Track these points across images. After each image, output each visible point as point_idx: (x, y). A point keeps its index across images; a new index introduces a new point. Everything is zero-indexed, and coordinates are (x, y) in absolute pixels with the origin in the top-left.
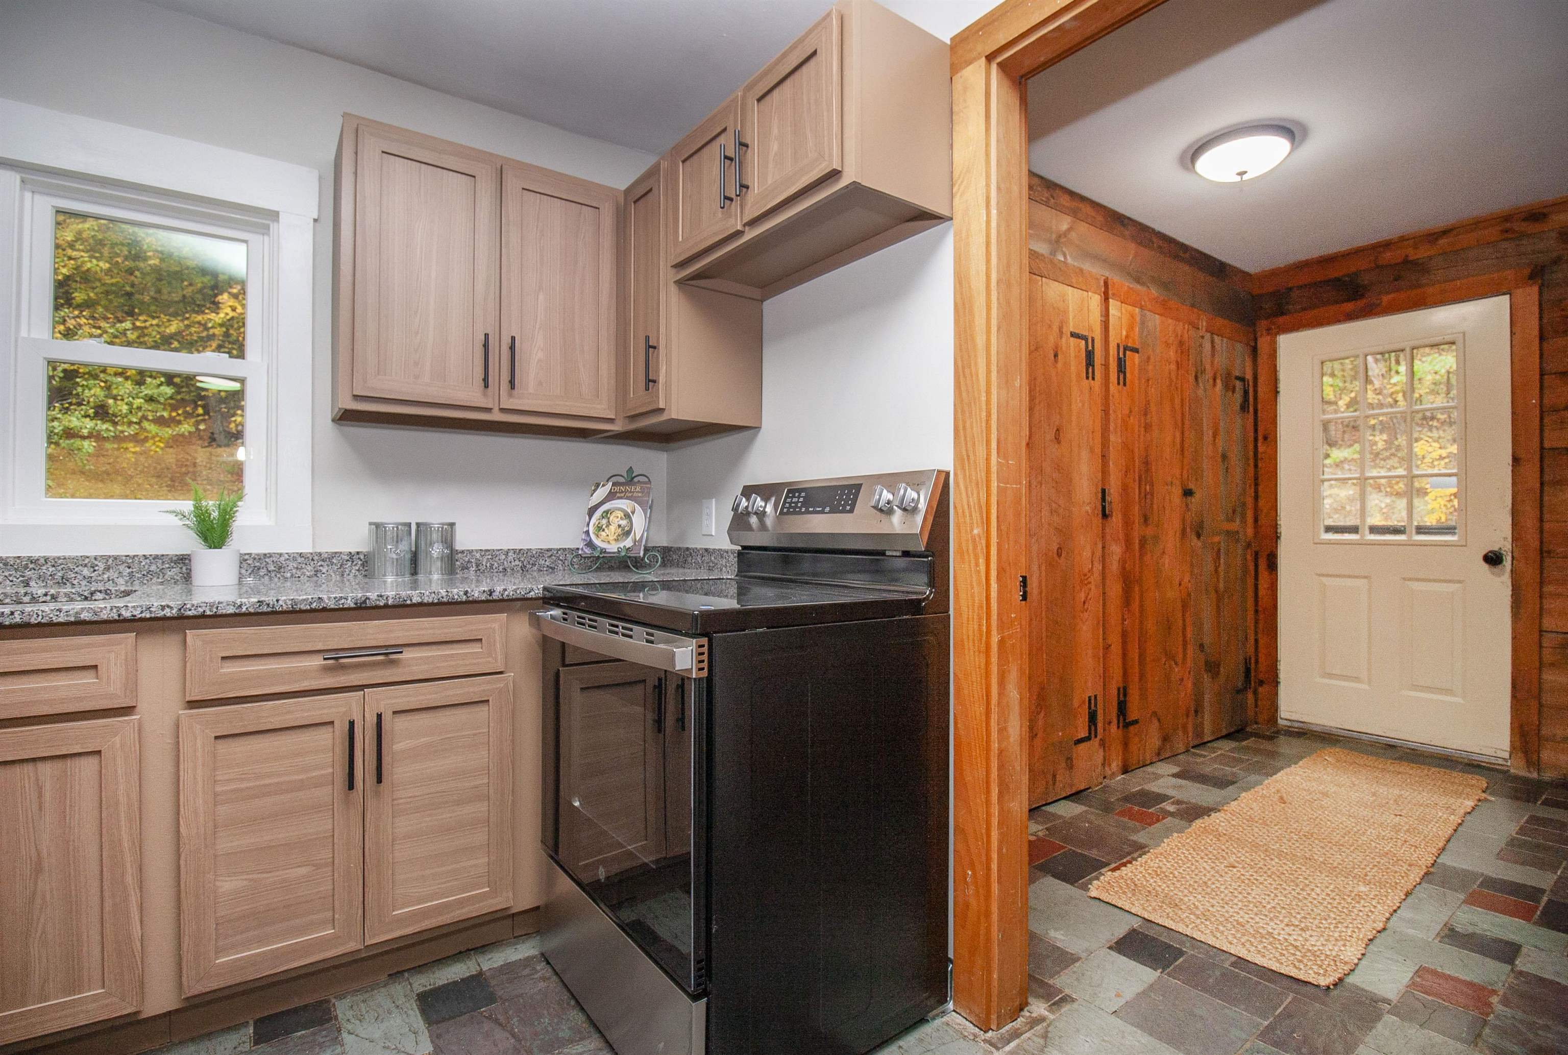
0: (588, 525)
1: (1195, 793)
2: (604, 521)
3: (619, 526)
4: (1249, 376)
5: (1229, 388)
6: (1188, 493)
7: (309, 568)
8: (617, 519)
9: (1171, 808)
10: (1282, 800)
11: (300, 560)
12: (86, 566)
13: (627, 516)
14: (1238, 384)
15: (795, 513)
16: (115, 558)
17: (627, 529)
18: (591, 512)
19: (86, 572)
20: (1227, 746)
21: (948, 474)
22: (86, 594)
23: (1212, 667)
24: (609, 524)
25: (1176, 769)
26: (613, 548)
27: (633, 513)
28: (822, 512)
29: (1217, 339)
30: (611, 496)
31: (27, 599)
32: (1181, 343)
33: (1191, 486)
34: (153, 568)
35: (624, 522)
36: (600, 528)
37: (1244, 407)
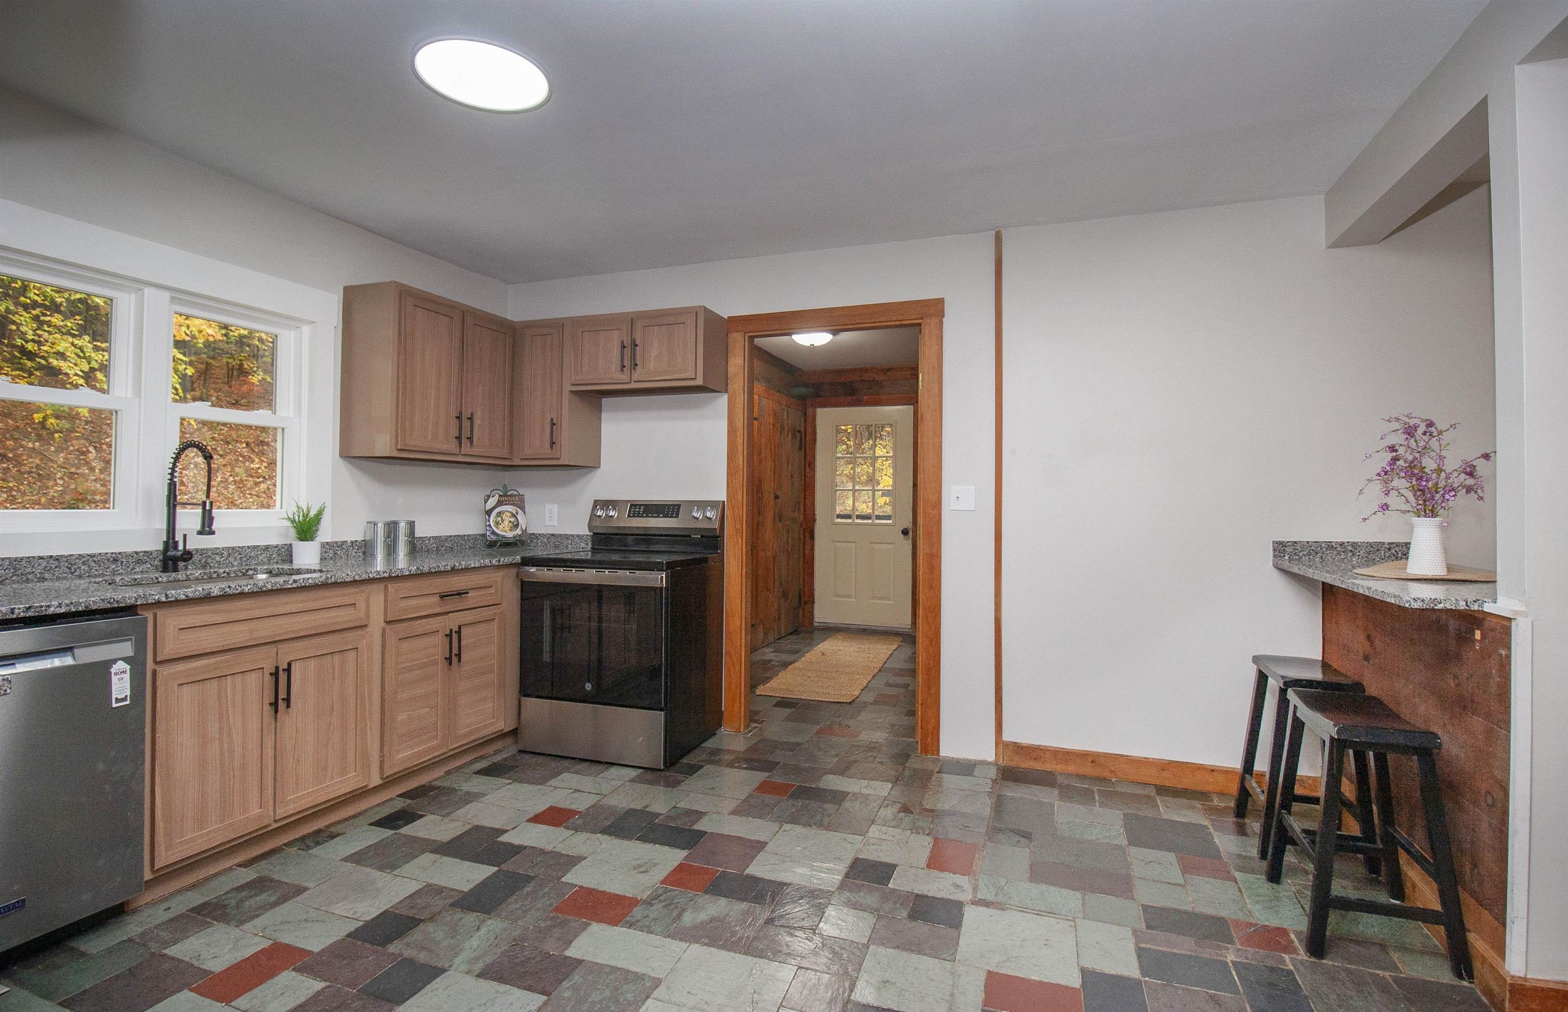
0: (489, 521)
1: (784, 657)
2: (499, 519)
3: (510, 522)
4: (802, 429)
5: (794, 437)
6: (776, 497)
7: (331, 552)
8: (507, 518)
9: (777, 664)
10: (823, 654)
11: (327, 547)
12: (218, 554)
13: (514, 516)
14: (798, 434)
15: (638, 516)
16: (233, 548)
17: (515, 523)
18: (489, 513)
19: (218, 558)
20: (792, 637)
21: (724, 502)
22: (244, 571)
23: (785, 595)
24: (503, 521)
25: (772, 650)
26: (510, 535)
27: (517, 513)
28: (658, 517)
29: (790, 409)
30: (499, 503)
31: (215, 576)
32: (775, 414)
33: (778, 493)
34: (252, 554)
35: (513, 519)
36: (497, 523)
37: (800, 449)
